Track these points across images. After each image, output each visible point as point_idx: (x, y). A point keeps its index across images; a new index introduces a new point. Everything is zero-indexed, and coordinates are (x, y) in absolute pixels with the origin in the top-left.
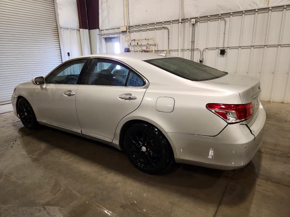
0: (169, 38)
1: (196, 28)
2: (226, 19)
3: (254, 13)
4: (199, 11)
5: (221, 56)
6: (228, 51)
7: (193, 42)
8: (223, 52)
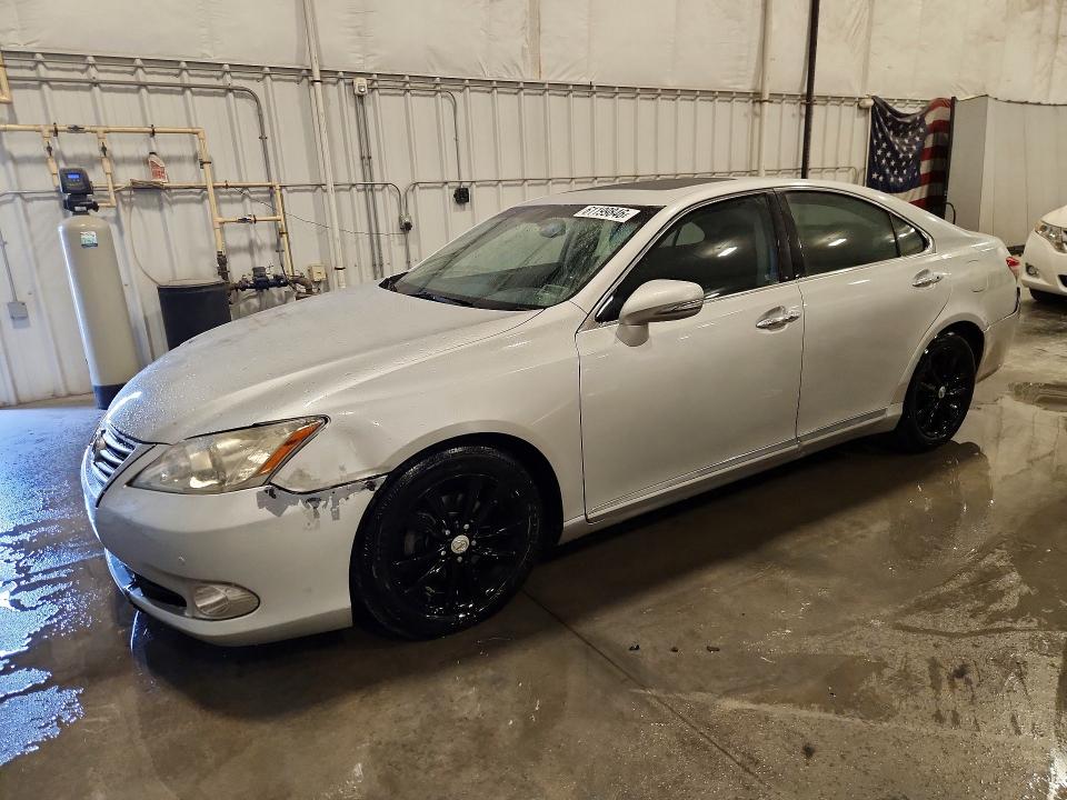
0: (263, 138)
1: (369, 110)
2: (455, 94)
3: (516, 91)
4: (374, 55)
5: (458, 206)
6: (474, 192)
7: (366, 159)
8: (462, 196)
